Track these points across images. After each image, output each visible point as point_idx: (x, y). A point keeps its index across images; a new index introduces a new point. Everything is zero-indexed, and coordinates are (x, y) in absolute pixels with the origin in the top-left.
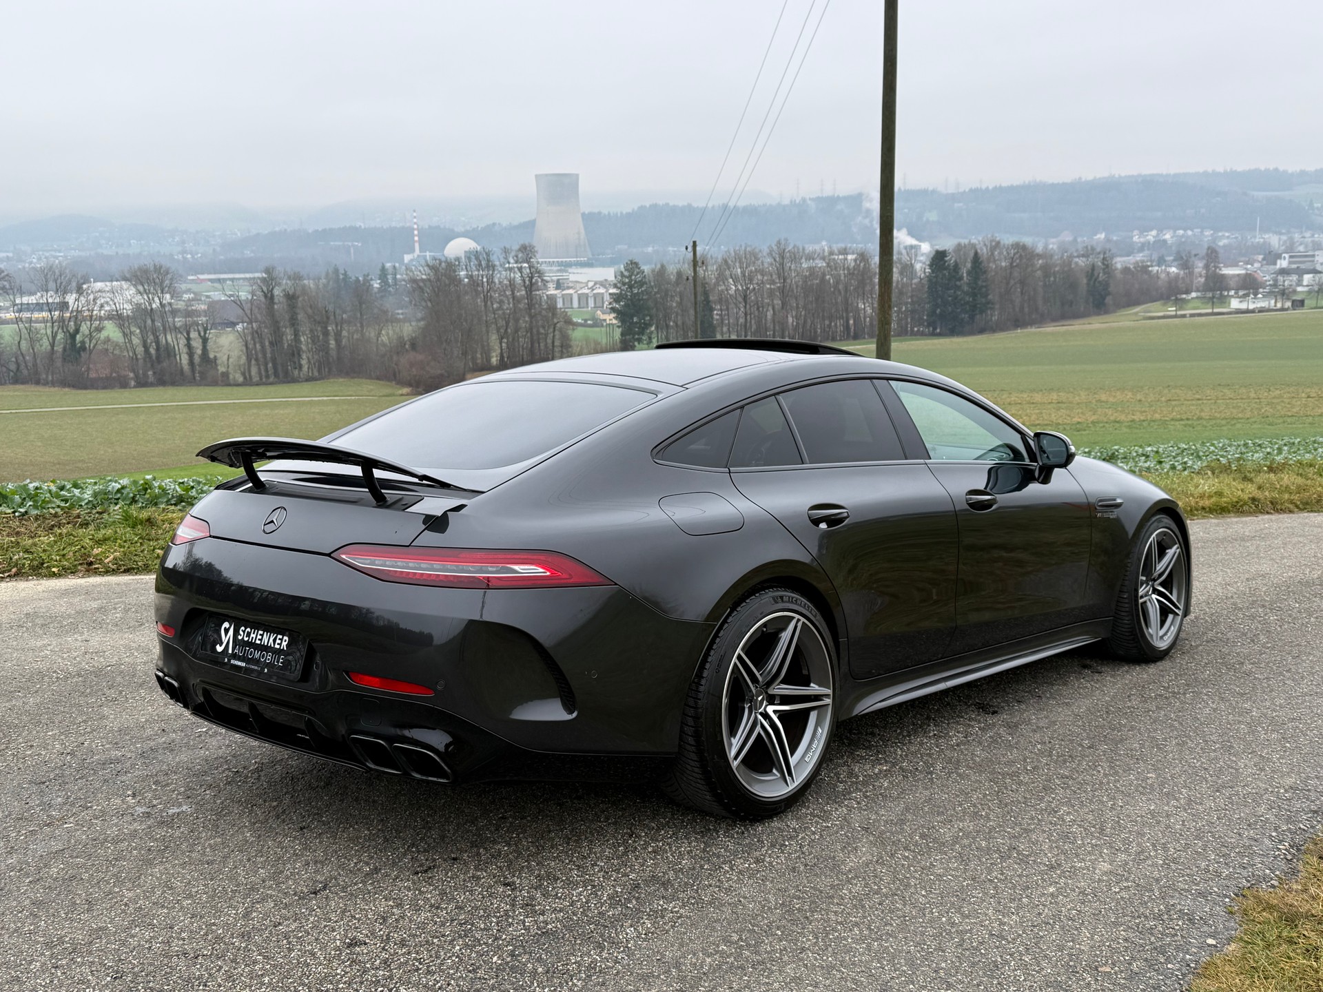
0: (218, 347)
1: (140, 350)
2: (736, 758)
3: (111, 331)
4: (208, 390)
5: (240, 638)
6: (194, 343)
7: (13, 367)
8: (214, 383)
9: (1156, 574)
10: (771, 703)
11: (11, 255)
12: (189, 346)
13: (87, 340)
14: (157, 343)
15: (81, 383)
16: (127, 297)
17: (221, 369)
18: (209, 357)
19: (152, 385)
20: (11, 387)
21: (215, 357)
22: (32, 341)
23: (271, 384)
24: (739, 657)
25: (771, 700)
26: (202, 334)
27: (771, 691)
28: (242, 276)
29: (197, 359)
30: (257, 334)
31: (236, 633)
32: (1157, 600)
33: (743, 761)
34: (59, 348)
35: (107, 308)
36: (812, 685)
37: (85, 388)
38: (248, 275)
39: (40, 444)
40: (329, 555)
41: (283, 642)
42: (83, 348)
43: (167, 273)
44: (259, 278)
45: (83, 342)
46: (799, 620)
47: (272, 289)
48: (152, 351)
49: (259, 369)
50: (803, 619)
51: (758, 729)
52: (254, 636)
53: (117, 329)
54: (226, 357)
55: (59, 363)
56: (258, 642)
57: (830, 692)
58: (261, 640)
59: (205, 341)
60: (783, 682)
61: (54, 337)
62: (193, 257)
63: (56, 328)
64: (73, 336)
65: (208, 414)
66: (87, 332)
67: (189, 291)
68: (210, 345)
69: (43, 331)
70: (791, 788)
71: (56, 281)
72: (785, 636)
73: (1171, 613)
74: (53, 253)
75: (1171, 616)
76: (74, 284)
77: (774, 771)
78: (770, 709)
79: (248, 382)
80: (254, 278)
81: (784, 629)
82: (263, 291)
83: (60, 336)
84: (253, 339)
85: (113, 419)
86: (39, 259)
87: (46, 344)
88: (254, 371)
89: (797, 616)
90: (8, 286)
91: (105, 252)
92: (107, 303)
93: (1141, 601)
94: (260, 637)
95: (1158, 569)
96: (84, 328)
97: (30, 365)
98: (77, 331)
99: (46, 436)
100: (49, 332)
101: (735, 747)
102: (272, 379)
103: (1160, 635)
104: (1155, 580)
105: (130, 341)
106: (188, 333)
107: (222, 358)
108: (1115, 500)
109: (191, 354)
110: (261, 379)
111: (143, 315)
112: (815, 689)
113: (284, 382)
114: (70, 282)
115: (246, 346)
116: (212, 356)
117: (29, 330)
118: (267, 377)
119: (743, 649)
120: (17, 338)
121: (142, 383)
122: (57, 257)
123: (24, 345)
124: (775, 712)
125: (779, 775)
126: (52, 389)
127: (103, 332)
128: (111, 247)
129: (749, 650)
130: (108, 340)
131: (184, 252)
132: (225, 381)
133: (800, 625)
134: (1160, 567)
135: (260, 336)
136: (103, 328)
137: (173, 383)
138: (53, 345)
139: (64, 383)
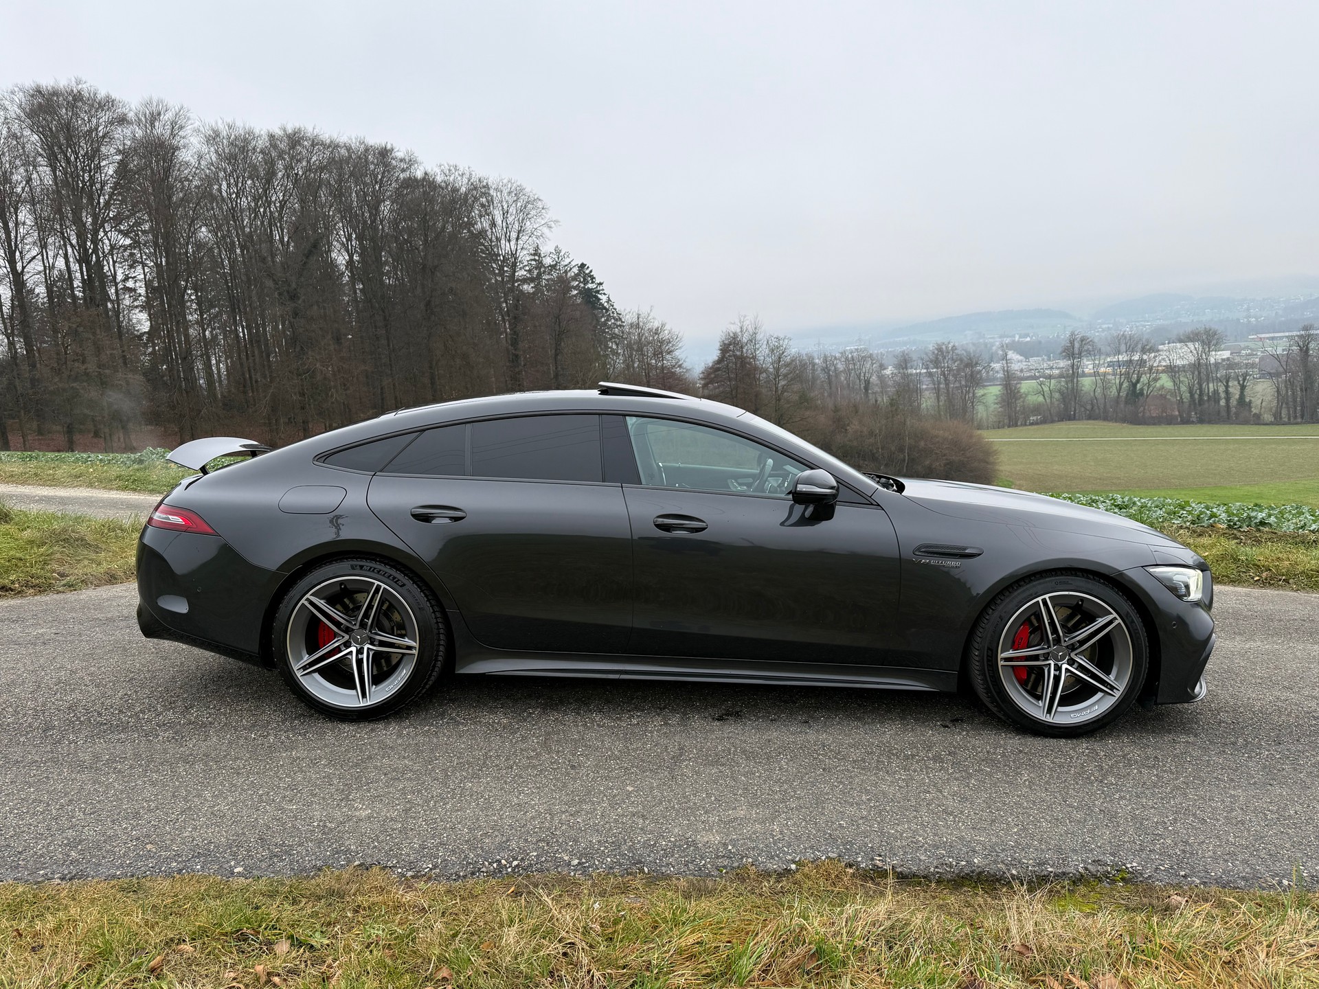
0: (1254, 393)
1: (1186, 395)
3: (1165, 381)
4: (1238, 427)
6: (1231, 390)
7: (1089, 407)
8: (1246, 422)
11: (1111, 326)
12: (1227, 392)
13: (1146, 388)
14: (1201, 389)
15: (1136, 420)
16: (1184, 355)
17: (1254, 411)
18: (1245, 401)
19: (1193, 423)
20: (1085, 422)
21: (1250, 401)
22: (1104, 388)
23: (1297, 424)
26: (1241, 382)
29: (1233, 402)
30: (1290, 383)
34: (1123, 394)
35: (1164, 364)
37: (1139, 424)
38: (1287, 334)
39: (1093, 464)
42: (1141, 393)
43: (1215, 334)
44: (1297, 336)
45: (1142, 390)
47: (1308, 343)
48: (1196, 396)
49: (1289, 411)
53: (1169, 379)
54: (1260, 401)
55: (1122, 406)
57: (417, 645)
59: (1243, 387)
61: (1121, 384)
62: (1257, 320)
63: (1122, 380)
64: (1135, 385)
65: (1231, 447)
66: (1147, 381)
67: (1247, 348)
68: (1247, 391)
69: (1113, 381)
71: (1126, 344)
74: (1143, 323)
76: (1140, 346)
79: (1278, 421)
80: (1292, 336)
82: (1299, 346)
83: (1125, 385)
84: (1286, 387)
85: (1153, 448)
86: (1131, 328)
87: (1114, 391)
88: (1284, 412)
90: (1091, 349)
91: (1183, 320)
92: (1164, 359)
96: (1144, 379)
97: (1102, 406)
98: (1138, 381)
99: (1099, 458)
100: (1118, 381)
102: (1299, 420)
105: (1179, 388)
106: (1227, 382)
107: (1257, 402)
109: (1228, 399)
110: (1289, 419)
111: (1199, 369)
112: (406, 641)
113: (1309, 423)
114: (1136, 345)
115: (1278, 391)
116: (1247, 400)
117: (1103, 381)
118: (1295, 417)
120: (1094, 387)
121: (1186, 421)
122: (1145, 326)
123: (1099, 390)
126: (1115, 424)
127: (1159, 381)
128: (1189, 316)
130: (1162, 387)
131: (1248, 317)
132: (1257, 420)
135: (1292, 384)
136: (1159, 379)
137: (1210, 422)
138: (1119, 391)
139: (1124, 420)
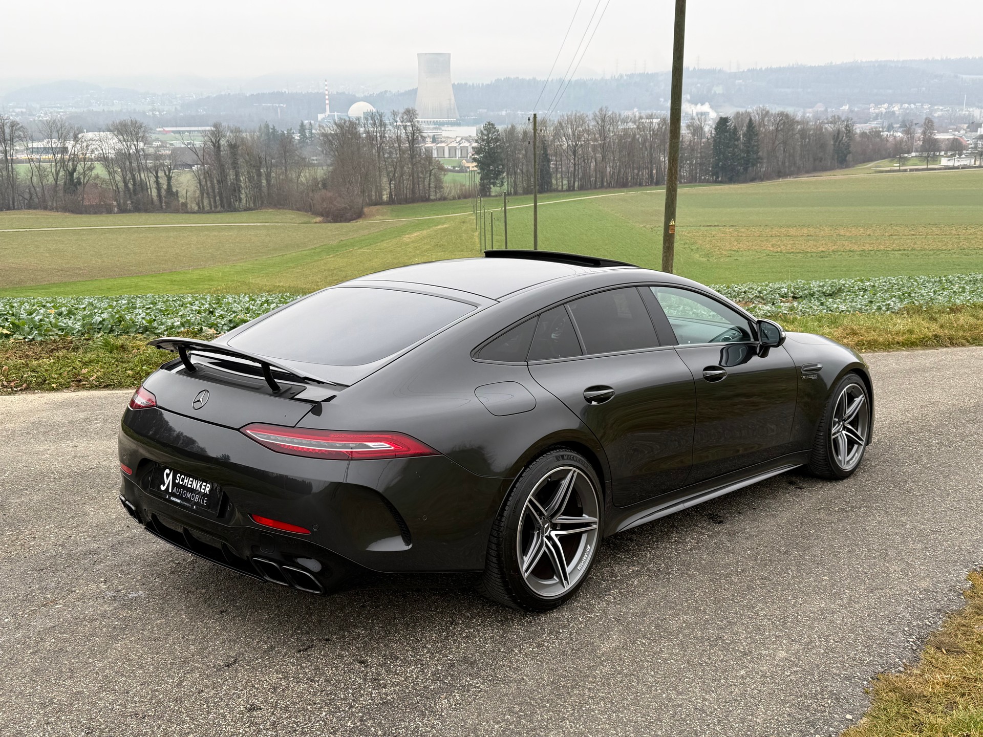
0: (179, 184)
1: (121, 185)
2: (526, 571)
3: (100, 170)
4: (172, 216)
5: (177, 481)
6: (161, 180)
7: (27, 196)
8: (176, 211)
9: (846, 416)
10: (554, 529)
11: (24, 110)
12: (157, 182)
13: (82, 177)
14: (134, 179)
15: (77, 209)
16: (111, 145)
17: (182, 200)
18: (172, 191)
19: (130, 211)
20: (26, 211)
21: (177, 191)
22: (41, 177)
23: (219, 212)
24: (530, 501)
25: (554, 527)
26: (167, 174)
27: (554, 521)
28: (196, 129)
29: (163, 192)
30: (208, 174)
31: (174, 478)
32: (846, 434)
33: (532, 572)
34: (61, 182)
35: (97, 153)
36: (584, 515)
37: (81, 213)
38: (200, 129)
39: (47, 255)
40: (238, 430)
41: (206, 488)
42: (79, 183)
43: (141, 127)
44: (208, 131)
45: (79, 179)
46: (575, 471)
47: (219, 140)
48: (130, 186)
49: (210, 201)
50: (578, 471)
51: (544, 548)
52: (187, 481)
53: (104, 169)
54: (184, 192)
55: (61, 194)
56: (189, 486)
57: (596, 520)
58: (191, 485)
59: (169, 178)
60: (563, 514)
61: (57, 174)
62: (160, 114)
63: (58, 168)
64: (71, 174)
65: (171, 234)
66: (82, 171)
67: (157, 140)
68: (173, 182)
69: (49, 170)
70: (566, 589)
71: (58, 131)
72: (565, 483)
73: (856, 444)
74: (56, 110)
75: (856, 446)
76: (72, 134)
77: (555, 577)
78: (553, 533)
79: (201, 211)
80: (205, 131)
81: (564, 478)
82: (212, 142)
83: (62, 173)
84: (205, 178)
85: (102, 237)
86: (46, 114)
87: (51, 180)
88: (206, 202)
89: (574, 469)
90: (22, 136)
91: (95, 109)
92: (96, 149)
93: (833, 437)
94: (191, 483)
95: (847, 412)
96: (80, 168)
97: (40, 195)
98: (74, 170)
99: (52, 249)
100: (53, 170)
101: (526, 563)
102: (219, 209)
103: (847, 460)
104: (845, 420)
105: (114, 178)
106: (157, 173)
107: (182, 192)
108: (816, 365)
109: (159, 189)
110: (211, 208)
111: (123, 158)
112: (586, 518)
113: (228, 211)
114: (68, 133)
115: (200, 183)
116: (174, 190)
117: (39, 168)
118: (216, 207)
119: (533, 495)
120: (30, 175)
121: (123, 210)
122: (59, 113)
123: (35, 179)
124: (556, 535)
125: (558, 580)
126: (56, 214)
127: (94, 171)
128: (99, 105)
129: (537, 495)
130: (97, 177)
131: (153, 110)
132: (184, 209)
133: (575, 475)
134: (849, 411)
135: (210, 176)
136: (93, 168)
137: (146, 211)
138: (56, 180)
139: (65, 209)
